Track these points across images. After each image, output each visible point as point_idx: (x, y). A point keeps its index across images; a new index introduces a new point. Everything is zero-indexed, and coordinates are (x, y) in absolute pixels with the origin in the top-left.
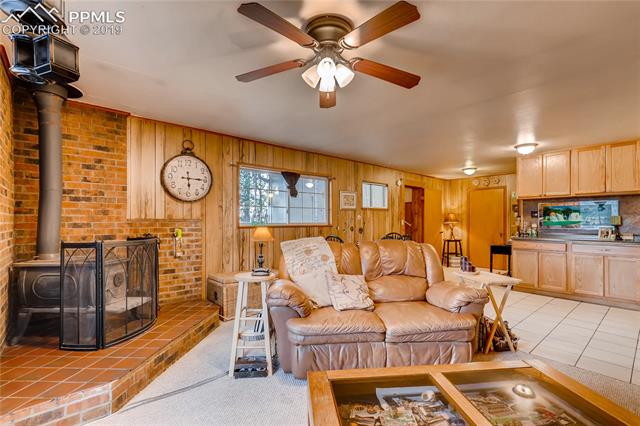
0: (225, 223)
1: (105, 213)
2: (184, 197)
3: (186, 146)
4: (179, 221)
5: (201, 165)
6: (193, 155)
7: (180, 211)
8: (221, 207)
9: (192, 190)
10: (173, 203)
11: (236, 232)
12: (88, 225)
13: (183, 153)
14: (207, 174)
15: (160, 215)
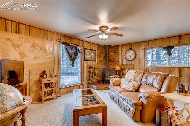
0: (140, 66)
1: (116, 64)
2: (129, 60)
3: (130, 48)
4: (129, 65)
5: (133, 52)
6: (132, 50)
7: (129, 63)
8: (139, 61)
9: (131, 58)
10: (128, 61)
11: (144, 68)
12: (113, 66)
13: (129, 50)
14: (135, 53)
15: (125, 64)
